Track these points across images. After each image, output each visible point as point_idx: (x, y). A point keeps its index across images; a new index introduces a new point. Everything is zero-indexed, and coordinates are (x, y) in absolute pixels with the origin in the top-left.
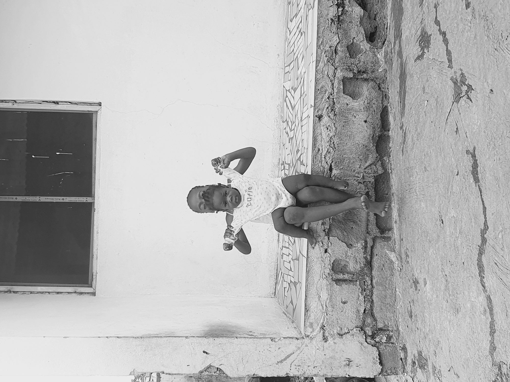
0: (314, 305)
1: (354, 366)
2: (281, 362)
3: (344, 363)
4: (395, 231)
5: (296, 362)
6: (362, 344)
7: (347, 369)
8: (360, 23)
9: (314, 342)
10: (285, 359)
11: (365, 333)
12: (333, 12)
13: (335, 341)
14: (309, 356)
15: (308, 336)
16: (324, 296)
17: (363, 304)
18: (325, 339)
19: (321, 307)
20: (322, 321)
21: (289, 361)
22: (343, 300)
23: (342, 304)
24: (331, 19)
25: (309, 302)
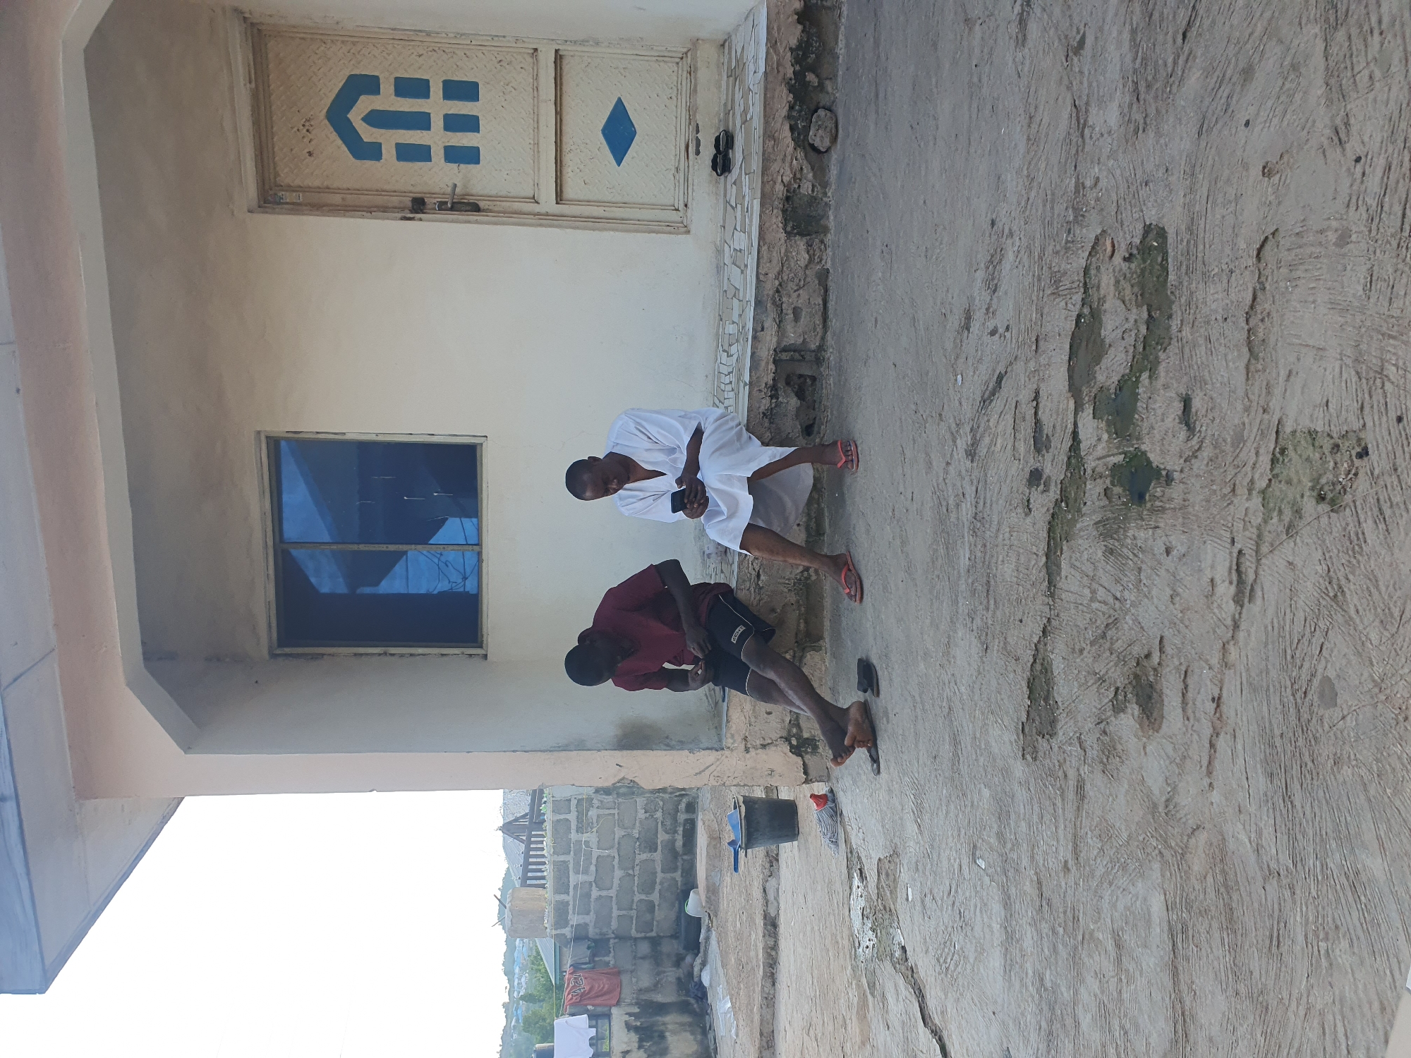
0: (736, 716)
1: (777, 776)
2: (700, 773)
3: (766, 773)
4: (827, 640)
5: (715, 773)
6: (786, 754)
7: (768, 778)
8: (796, 416)
9: (735, 753)
10: (704, 771)
11: (790, 743)
12: (766, 403)
13: (759, 752)
14: (730, 767)
15: (729, 748)
16: (747, 707)
18: (747, 750)
19: (743, 718)
20: (744, 732)
21: (708, 772)
23: (766, 715)
24: (763, 413)
25: (730, 714)
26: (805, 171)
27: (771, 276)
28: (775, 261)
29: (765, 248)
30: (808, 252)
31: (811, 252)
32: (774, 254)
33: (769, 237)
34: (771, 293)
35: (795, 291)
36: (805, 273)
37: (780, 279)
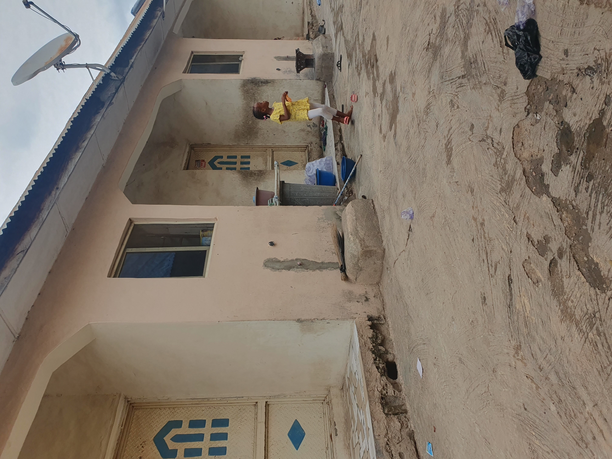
26: (388, 385)
27: (382, 436)
28: (382, 428)
29: (375, 423)
30: (400, 422)
31: (401, 422)
32: (381, 424)
34: (384, 445)
35: (398, 444)
36: (401, 434)
37: (387, 437)
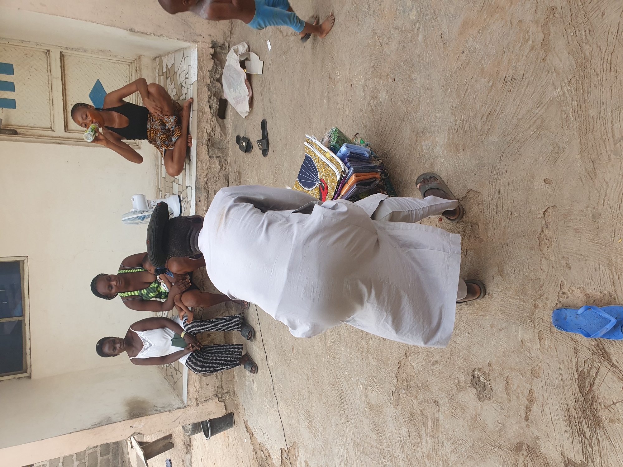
0: (192, 389)
1: (213, 414)
2: (175, 421)
3: (207, 414)
5: (182, 420)
6: (216, 402)
7: (209, 416)
9: (192, 407)
11: (218, 397)
13: (203, 404)
14: (190, 415)
15: (189, 406)
16: (197, 384)
17: (217, 383)
18: (198, 405)
19: (196, 390)
20: (196, 396)
21: (179, 420)
22: (207, 384)
23: (206, 386)
25: (189, 389)
26: (217, 127)
27: (203, 175)
28: (204, 169)
29: (199, 163)
30: (220, 165)
32: (204, 165)
33: (201, 157)
34: (203, 184)
35: (214, 183)
36: (219, 174)
37: (207, 177)
